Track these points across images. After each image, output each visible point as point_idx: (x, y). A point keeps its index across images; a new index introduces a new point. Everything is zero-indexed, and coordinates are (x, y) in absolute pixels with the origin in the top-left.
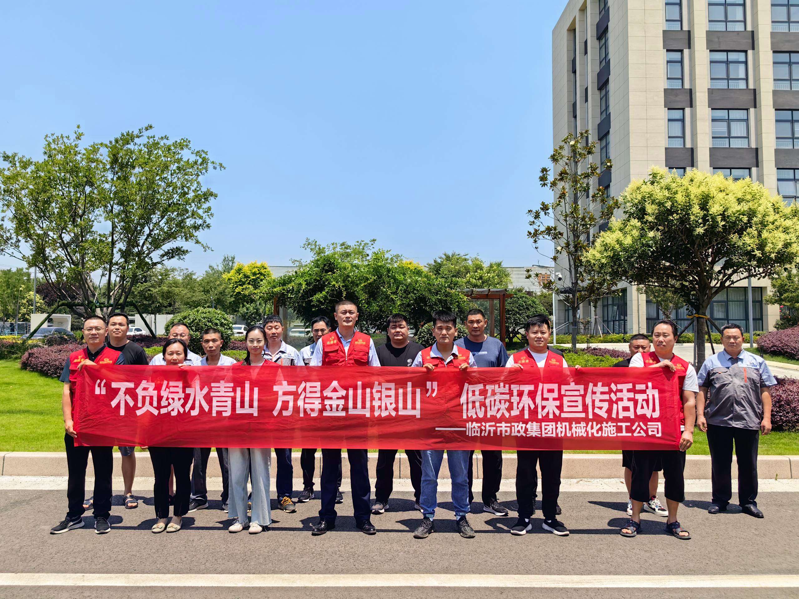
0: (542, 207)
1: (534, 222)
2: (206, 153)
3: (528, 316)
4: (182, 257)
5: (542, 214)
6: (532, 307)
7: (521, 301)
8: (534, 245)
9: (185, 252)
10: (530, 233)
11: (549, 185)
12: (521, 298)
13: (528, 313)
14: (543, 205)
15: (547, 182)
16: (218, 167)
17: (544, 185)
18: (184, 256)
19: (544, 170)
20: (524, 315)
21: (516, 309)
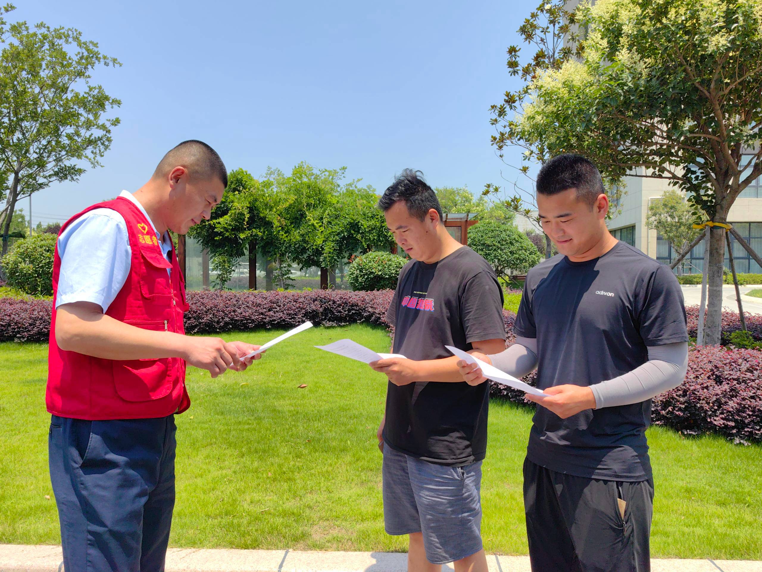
0: (507, 98)
1: (496, 120)
2: (96, 45)
3: (511, 252)
4: (75, 178)
5: (508, 108)
6: (517, 241)
7: (503, 235)
8: (499, 153)
9: (80, 171)
10: (495, 139)
11: (521, 73)
12: (505, 231)
13: (512, 248)
14: (507, 96)
15: (517, 68)
16: (111, 64)
17: (515, 72)
18: (78, 177)
19: (512, 50)
20: (507, 251)
21: (497, 244)
